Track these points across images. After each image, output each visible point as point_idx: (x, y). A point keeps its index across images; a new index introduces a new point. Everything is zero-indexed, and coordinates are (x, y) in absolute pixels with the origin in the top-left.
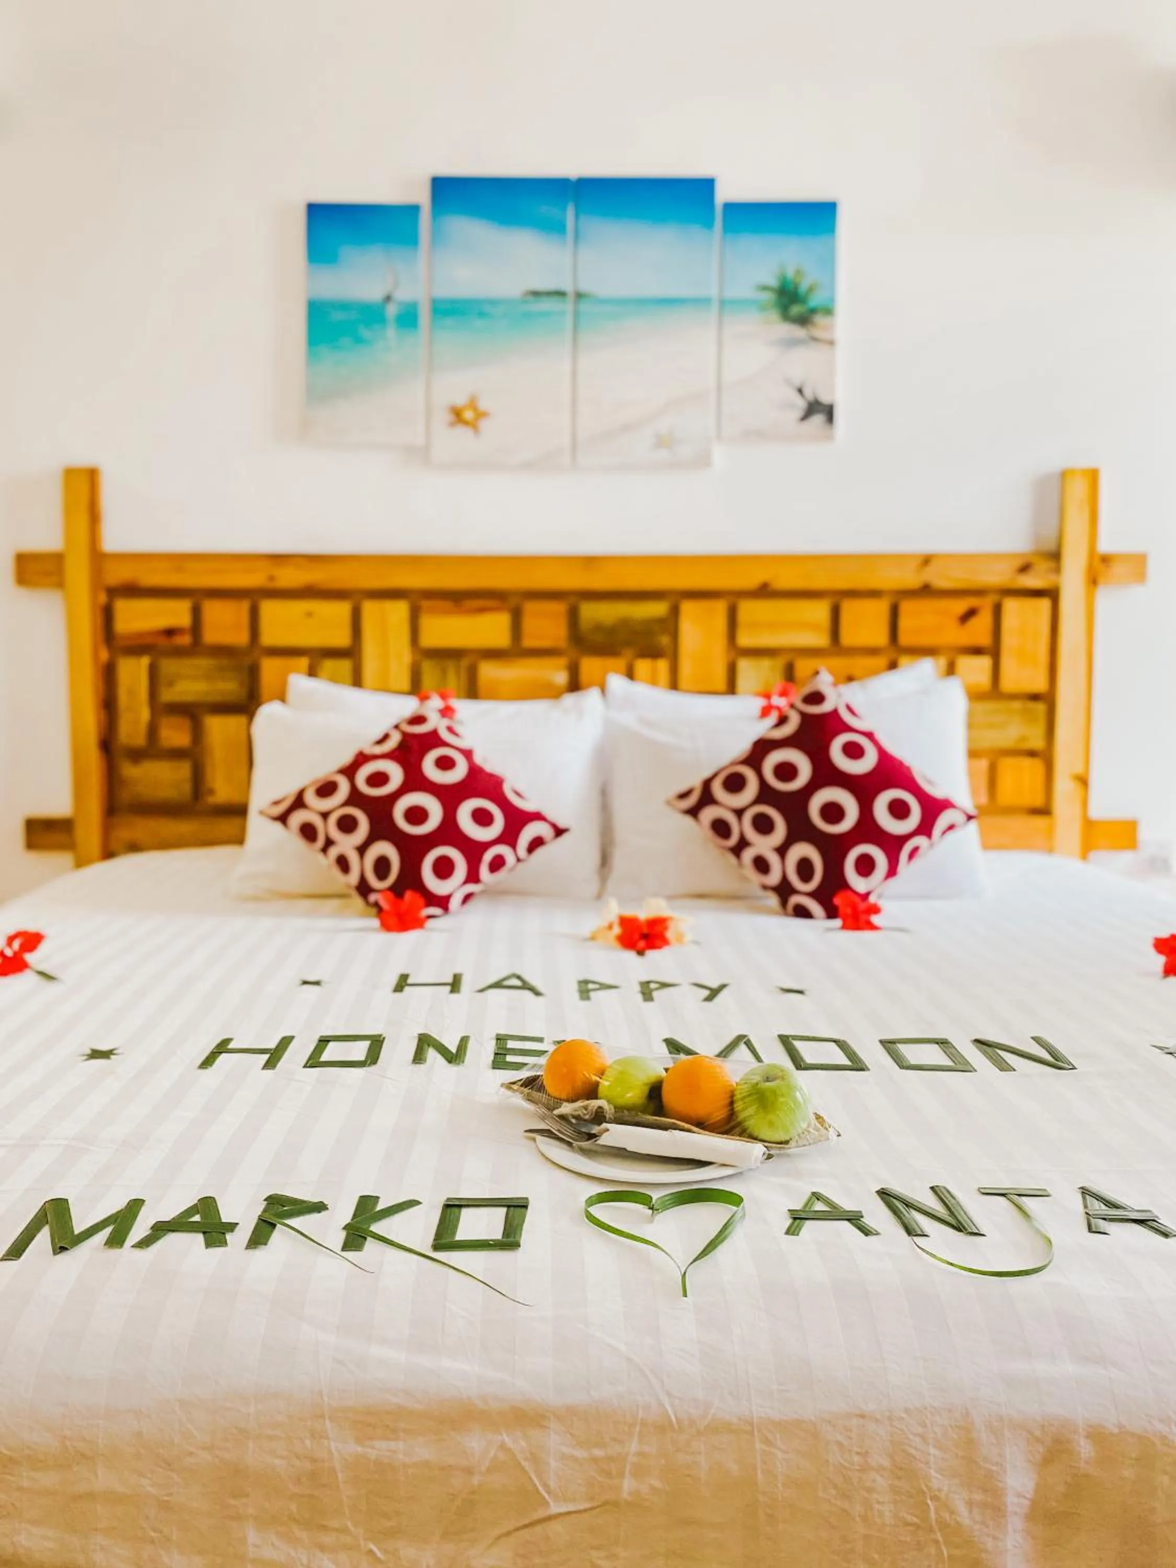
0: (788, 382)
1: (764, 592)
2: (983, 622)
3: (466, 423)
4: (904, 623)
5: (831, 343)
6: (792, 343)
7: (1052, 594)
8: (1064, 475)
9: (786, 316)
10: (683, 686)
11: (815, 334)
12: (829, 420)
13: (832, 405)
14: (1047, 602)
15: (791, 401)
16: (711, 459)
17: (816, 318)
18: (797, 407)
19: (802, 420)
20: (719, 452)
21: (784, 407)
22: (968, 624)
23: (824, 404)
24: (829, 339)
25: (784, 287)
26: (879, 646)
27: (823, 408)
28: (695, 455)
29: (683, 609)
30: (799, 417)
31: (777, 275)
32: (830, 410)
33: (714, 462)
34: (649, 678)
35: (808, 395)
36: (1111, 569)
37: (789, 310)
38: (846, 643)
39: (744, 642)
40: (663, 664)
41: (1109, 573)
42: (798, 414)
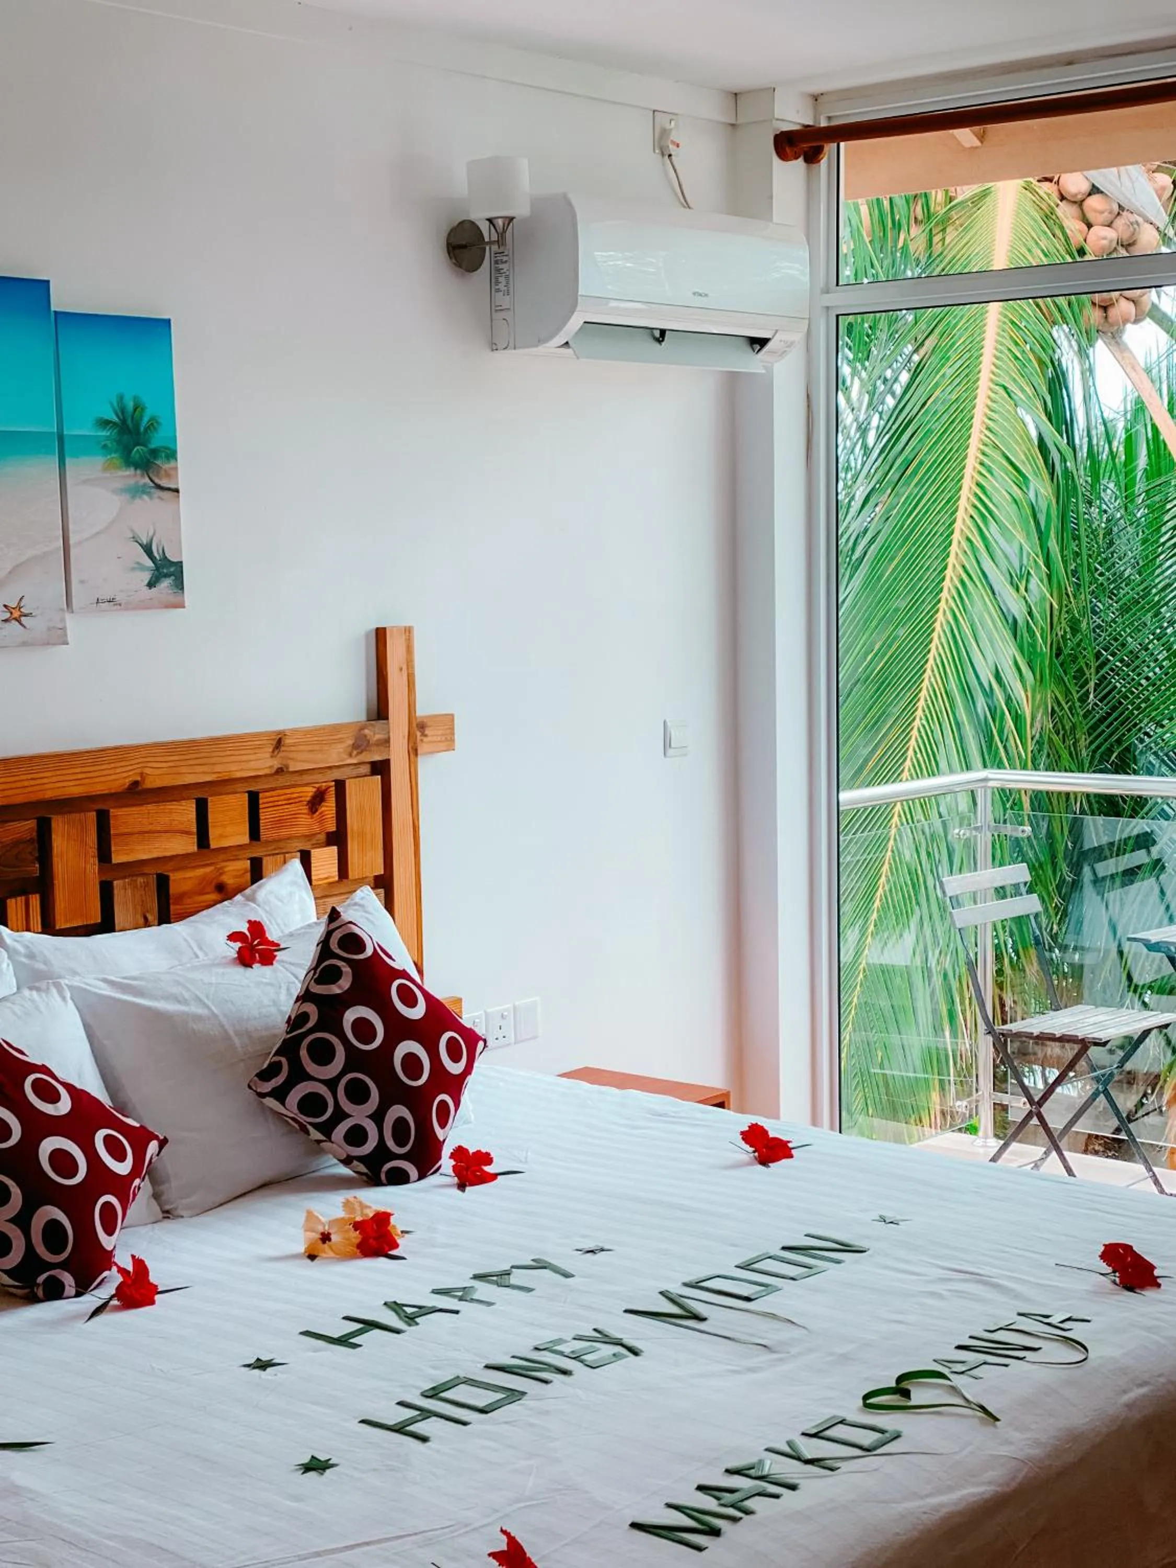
0: (136, 538)
1: (136, 793)
2: (329, 807)
4: (265, 816)
5: (177, 491)
6: (136, 492)
7: (381, 769)
8: (381, 633)
9: (129, 462)
10: (57, 927)
11: (157, 481)
12: (179, 585)
13: (180, 564)
14: (379, 777)
15: (138, 563)
16: (66, 635)
17: (158, 462)
18: (148, 569)
19: (151, 585)
20: (72, 624)
21: (133, 569)
22: (316, 811)
23: (172, 564)
24: (173, 486)
25: (124, 421)
26: (240, 847)
27: (172, 569)
28: (49, 629)
29: (54, 825)
30: (146, 582)
31: (117, 408)
32: (179, 569)
33: (70, 639)
34: (22, 922)
35: (156, 554)
36: (426, 736)
37: (130, 452)
38: (214, 844)
39: (117, 859)
40: (35, 901)
41: (425, 739)
42: (146, 577)
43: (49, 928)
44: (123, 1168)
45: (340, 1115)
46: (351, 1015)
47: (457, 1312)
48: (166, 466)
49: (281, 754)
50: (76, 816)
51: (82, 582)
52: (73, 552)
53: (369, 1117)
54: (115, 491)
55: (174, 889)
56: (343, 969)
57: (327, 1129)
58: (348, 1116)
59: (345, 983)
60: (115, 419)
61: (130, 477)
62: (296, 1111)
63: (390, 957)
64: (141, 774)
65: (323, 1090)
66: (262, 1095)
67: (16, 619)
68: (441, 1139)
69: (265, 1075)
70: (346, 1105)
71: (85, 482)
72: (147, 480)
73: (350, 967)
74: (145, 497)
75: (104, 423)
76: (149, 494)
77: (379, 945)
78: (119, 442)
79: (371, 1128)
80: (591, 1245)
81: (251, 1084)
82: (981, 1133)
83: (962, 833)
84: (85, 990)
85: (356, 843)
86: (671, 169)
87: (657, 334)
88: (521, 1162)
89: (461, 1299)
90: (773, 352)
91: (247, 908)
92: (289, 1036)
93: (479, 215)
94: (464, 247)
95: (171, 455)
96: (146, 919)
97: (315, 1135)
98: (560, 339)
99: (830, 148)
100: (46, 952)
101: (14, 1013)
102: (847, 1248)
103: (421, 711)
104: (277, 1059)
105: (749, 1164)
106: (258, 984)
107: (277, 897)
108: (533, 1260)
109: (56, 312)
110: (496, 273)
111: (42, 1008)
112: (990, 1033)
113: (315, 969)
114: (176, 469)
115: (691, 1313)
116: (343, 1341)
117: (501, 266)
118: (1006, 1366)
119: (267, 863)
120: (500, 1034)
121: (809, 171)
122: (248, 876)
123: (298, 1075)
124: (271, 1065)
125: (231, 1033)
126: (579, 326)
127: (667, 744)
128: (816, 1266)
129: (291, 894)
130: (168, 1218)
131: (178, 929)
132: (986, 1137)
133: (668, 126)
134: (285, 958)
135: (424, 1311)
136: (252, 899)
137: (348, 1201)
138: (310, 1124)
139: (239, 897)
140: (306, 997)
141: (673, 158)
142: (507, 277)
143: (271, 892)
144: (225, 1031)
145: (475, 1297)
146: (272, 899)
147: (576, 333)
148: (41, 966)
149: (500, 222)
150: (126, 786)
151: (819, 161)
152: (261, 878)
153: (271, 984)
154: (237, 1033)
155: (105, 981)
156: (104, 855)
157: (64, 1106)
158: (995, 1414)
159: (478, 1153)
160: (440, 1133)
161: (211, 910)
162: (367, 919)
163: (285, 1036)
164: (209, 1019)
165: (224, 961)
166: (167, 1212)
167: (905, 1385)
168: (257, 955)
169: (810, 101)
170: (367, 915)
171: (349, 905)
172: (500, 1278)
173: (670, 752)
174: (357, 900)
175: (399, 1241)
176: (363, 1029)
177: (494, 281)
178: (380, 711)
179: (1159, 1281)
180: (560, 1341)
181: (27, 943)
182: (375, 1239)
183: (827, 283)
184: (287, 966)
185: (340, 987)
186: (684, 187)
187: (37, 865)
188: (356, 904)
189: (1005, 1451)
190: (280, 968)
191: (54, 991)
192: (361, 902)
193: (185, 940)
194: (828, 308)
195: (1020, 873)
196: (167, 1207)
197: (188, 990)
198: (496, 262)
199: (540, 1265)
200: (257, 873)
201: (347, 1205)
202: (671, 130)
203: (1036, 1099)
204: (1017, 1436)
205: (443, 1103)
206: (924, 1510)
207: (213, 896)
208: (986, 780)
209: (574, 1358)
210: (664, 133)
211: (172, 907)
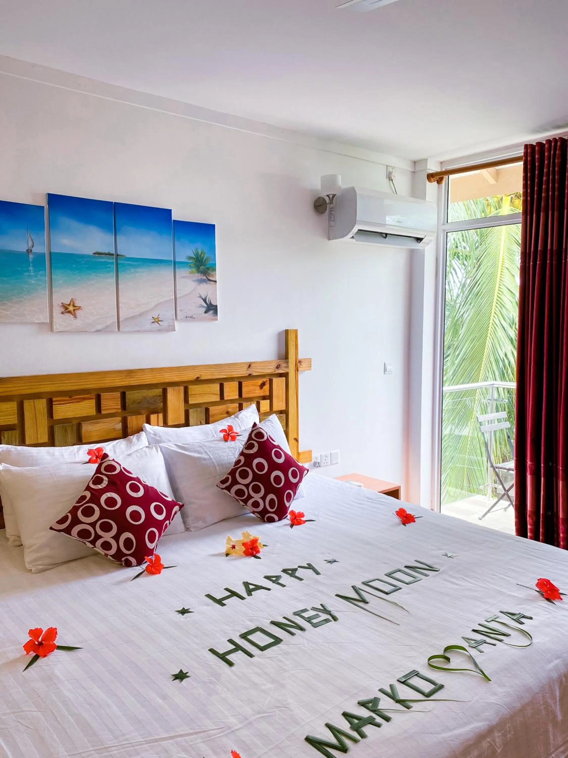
0: (200, 297)
1: (198, 381)
2: (267, 387)
3: (69, 312)
4: (244, 390)
5: (216, 281)
6: (201, 281)
7: (286, 375)
8: (287, 332)
9: (199, 271)
10: (169, 424)
11: (209, 278)
12: (216, 312)
13: (216, 306)
14: (285, 378)
15: (201, 305)
16: (175, 328)
17: (209, 272)
18: (204, 307)
19: (206, 312)
20: (177, 325)
21: (199, 307)
22: (262, 388)
23: (213, 306)
24: (214, 279)
25: (197, 258)
26: (236, 399)
27: (213, 308)
28: (168, 326)
29: (168, 391)
30: (204, 311)
31: (195, 253)
32: (216, 308)
33: (176, 329)
34: (156, 422)
35: (208, 302)
36: (301, 365)
37: (199, 268)
38: (225, 399)
39: (191, 402)
40: (161, 416)
41: (301, 366)
42: (204, 310)
43: (165, 424)
44: (160, 518)
45: (250, 497)
46: (256, 461)
47: (269, 589)
48: (212, 273)
49: (250, 370)
50: (176, 388)
51: (181, 310)
52: (178, 301)
53: (261, 498)
54: (193, 281)
55: (211, 413)
56: (255, 445)
57: (245, 501)
58: (252, 497)
59: (255, 449)
60: (194, 257)
61: (199, 276)
62: (234, 495)
63: (273, 440)
64: (200, 375)
65: (244, 488)
66: (223, 489)
67: (157, 322)
68: (288, 506)
69: (223, 482)
70: (252, 493)
71: (183, 277)
72: (205, 278)
73: (258, 444)
74: (204, 283)
75: (190, 258)
76: (206, 282)
77: (269, 436)
78: (195, 265)
79: (261, 502)
80: (330, 559)
81: (218, 485)
82: (488, 496)
83: (485, 401)
84: (167, 448)
85: (276, 400)
86: (393, 185)
87: (384, 235)
88: (316, 516)
89: (274, 582)
90: (424, 243)
91: (234, 420)
92: (234, 467)
93: (324, 194)
94: (320, 206)
95: (214, 270)
96: (201, 422)
97: (242, 503)
98: (350, 235)
99: (445, 177)
100: (161, 434)
101: (137, 456)
102: (431, 569)
103: (300, 357)
104: (228, 476)
105: (399, 525)
106: (229, 448)
107: (245, 416)
108: (307, 564)
109: (174, 220)
110: (330, 214)
111: (148, 454)
112: (492, 467)
113: (246, 444)
114: (216, 274)
115: (362, 599)
116: (220, 602)
117: (332, 212)
118: (495, 645)
119: (244, 404)
120: (325, 462)
121: (438, 185)
122: (238, 409)
123: (235, 482)
124: (226, 478)
125: (216, 464)
126: (356, 231)
127: (385, 370)
128: (417, 577)
129: (251, 416)
130: (187, 531)
131: (210, 426)
132: (489, 498)
133: (391, 171)
134: (239, 439)
135: (258, 588)
136: (237, 417)
137: (244, 533)
138: (240, 499)
139: (233, 416)
140: (242, 454)
141: (393, 181)
142: (334, 216)
143: (244, 415)
144: (214, 464)
145: (280, 581)
146: (244, 417)
147: (356, 233)
148: (158, 438)
149: (331, 196)
150: (195, 379)
151: (442, 183)
152: (242, 409)
153: (233, 448)
154: (218, 465)
155: (176, 445)
156: (186, 400)
157: (141, 493)
158: (489, 678)
159: (299, 513)
160: (287, 504)
161: (223, 420)
162: (272, 426)
163: (233, 468)
164: (209, 459)
165: (219, 439)
166: (188, 528)
167: (447, 655)
168: (230, 437)
169: (439, 164)
170: (272, 424)
171: (267, 421)
172: (291, 572)
173: (386, 373)
174: (270, 419)
175: (261, 550)
176: (260, 466)
177: (330, 218)
178: (286, 357)
179: (562, 596)
180: (305, 610)
181: (155, 430)
182: (251, 549)
183: (444, 222)
184: (240, 441)
185: (253, 451)
186: (396, 190)
187: (162, 404)
188: (269, 420)
189: (493, 699)
190: (238, 442)
191: (154, 448)
192: (271, 420)
193: (211, 430)
194: (444, 230)
195: (504, 415)
196: (188, 527)
197: (203, 449)
198: (331, 211)
199: (310, 567)
200: (241, 408)
201: (244, 534)
202: (392, 172)
203: (507, 489)
204: (500, 690)
205: (289, 494)
206: (451, 739)
207: (226, 415)
208: (493, 384)
209: (308, 621)
210: (390, 173)
211: (210, 419)
